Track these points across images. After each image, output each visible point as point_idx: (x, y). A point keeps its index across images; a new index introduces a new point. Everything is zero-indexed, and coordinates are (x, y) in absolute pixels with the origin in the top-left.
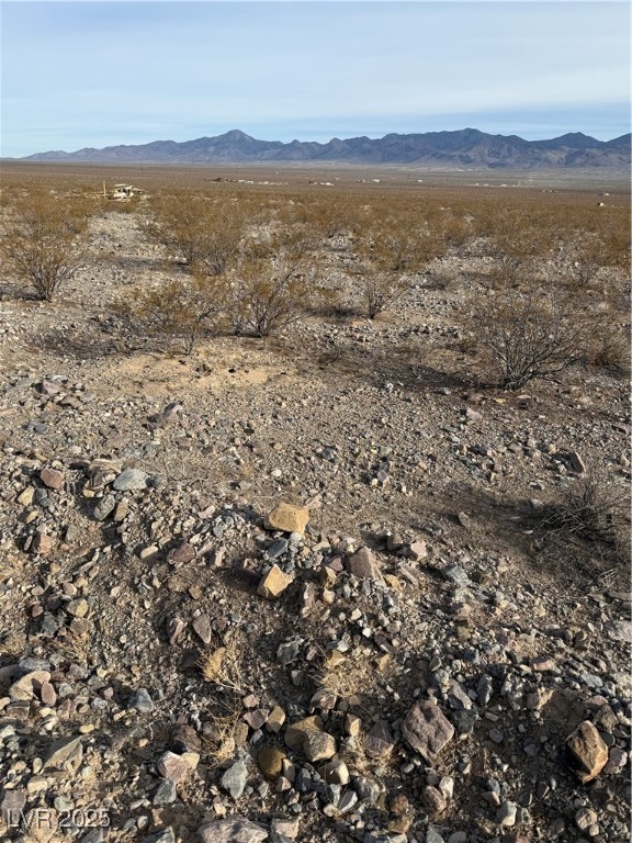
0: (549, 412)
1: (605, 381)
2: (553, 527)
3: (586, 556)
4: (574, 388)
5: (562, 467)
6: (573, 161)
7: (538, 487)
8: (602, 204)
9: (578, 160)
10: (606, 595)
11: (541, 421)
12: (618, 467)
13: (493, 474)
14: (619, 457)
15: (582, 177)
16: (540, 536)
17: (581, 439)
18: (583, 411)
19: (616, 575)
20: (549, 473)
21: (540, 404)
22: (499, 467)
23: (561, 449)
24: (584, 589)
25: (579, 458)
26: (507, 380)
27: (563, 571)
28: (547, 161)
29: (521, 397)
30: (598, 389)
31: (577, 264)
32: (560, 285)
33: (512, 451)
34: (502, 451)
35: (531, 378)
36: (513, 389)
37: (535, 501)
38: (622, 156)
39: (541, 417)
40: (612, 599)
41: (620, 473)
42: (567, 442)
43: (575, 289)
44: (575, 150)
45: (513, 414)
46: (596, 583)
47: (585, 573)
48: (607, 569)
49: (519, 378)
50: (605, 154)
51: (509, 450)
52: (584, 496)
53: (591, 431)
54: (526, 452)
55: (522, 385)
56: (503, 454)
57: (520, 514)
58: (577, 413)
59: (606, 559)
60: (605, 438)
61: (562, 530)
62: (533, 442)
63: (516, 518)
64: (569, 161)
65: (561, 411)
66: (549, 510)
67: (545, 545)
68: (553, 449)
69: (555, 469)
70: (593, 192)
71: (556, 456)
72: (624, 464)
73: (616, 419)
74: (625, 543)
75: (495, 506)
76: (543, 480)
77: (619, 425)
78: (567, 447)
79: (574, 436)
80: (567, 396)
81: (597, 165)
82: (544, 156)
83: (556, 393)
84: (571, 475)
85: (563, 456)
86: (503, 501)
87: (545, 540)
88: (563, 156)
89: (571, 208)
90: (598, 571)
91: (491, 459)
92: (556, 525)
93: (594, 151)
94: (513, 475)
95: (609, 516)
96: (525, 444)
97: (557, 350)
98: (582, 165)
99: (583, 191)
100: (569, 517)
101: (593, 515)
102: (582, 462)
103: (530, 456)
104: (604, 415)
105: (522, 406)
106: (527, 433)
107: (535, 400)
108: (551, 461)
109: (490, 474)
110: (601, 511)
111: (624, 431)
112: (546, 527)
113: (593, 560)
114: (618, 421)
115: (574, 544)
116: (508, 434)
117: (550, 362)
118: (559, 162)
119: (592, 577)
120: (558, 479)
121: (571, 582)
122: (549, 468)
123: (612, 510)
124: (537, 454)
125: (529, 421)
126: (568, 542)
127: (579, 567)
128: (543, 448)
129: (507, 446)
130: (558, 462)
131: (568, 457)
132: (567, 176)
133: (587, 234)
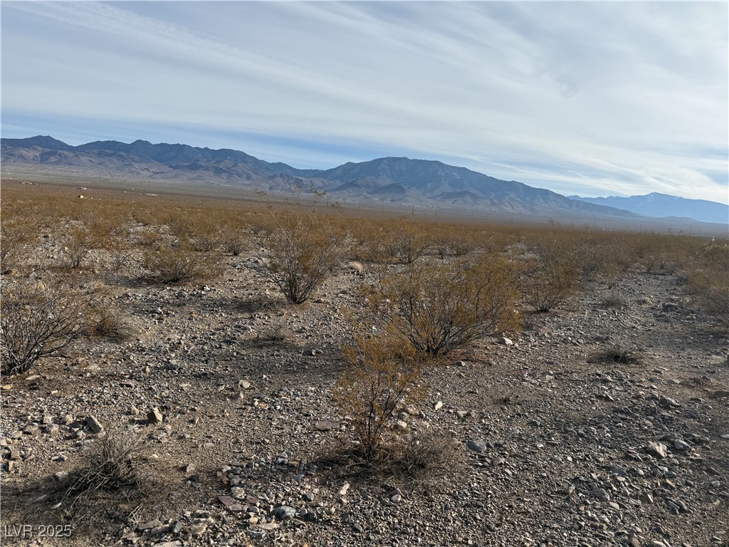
0: (61, 386)
1: (108, 347)
2: (80, 491)
3: (114, 504)
4: (80, 359)
5: (81, 434)
6: (47, 159)
7: (61, 459)
8: (82, 197)
9: (53, 159)
10: (137, 531)
11: (54, 397)
12: (131, 417)
13: (11, 463)
14: (129, 408)
15: (59, 172)
16: (68, 505)
17: (94, 403)
18: (93, 377)
19: (142, 509)
20: (70, 442)
21: (50, 380)
22: (16, 454)
23: (78, 417)
24: (117, 535)
25: (96, 420)
26: (11, 366)
27: (96, 527)
28: (21, 156)
29: (30, 378)
30: (103, 355)
31: (66, 248)
32: (52, 268)
33: (29, 433)
34: (17, 436)
35: (37, 358)
36: (20, 371)
37: (59, 474)
38: (91, 159)
39: (53, 392)
40: (143, 531)
41: (132, 422)
42: (82, 410)
43: (69, 271)
44: (49, 150)
45: (24, 397)
46: (127, 524)
47: (117, 520)
48: (134, 508)
49: (24, 360)
50: (77, 156)
51: (25, 433)
52: (104, 453)
53: (102, 393)
54: (43, 430)
55: (29, 366)
56: (19, 439)
57: (46, 491)
58: (87, 380)
59: (132, 500)
60: (116, 396)
61: (88, 491)
62: (49, 419)
63: (42, 498)
64: (44, 158)
65: (72, 382)
66: (74, 477)
67: (76, 511)
68: (70, 419)
69: (75, 436)
70: (72, 186)
71: (74, 425)
72: (134, 414)
73: (122, 377)
74: (145, 479)
75: (18, 494)
76: (65, 450)
77: (125, 382)
78: (83, 413)
79: (88, 402)
80: (75, 368)
81: (71, 164)
82: (17, 152)
83: (65, 367)
84: (90, 438)
85: (80, 422)
86: (26, 486)
87: (74, 506)
88: (37, 154)
89: (54, 198)
90: (127, 514)
91: (6, 448)
92: (83, 488)
93: (66, 153)
94: (33, 456)
95: (129, 462)
96: (42, 422)
97: (58, 329)
98: (57, 163)
99: (63, 185)
100: (93, 476)
101: (114, 467)
102: (98, 423)
103: (49, 432)
104: (112, 376)
105: (33, 386)
106: (42, 411)
107: (45, 378)
108: (70, 431)
109: (8, 464)
110: (120, 461)
111: (130, 386)
112: (74, 493)
113: (121, 506)
114: (124, 378)
115: (103, 498)
116: (22, 418)
117: (53, 341)
118: (34, 159)
119: (122, 521)
120: (79, 445)
121: (105, 534)
122: (69, 438)
123: (130, 456)
124: (55, 428)
125: (41, 399)
126: (96, 499)
127: (109, 516)
128: (60, 421)
129: (21, 429)
130: (76, 430)
131: (85, 423)
132: (44, 171)
133: (73, 222)
